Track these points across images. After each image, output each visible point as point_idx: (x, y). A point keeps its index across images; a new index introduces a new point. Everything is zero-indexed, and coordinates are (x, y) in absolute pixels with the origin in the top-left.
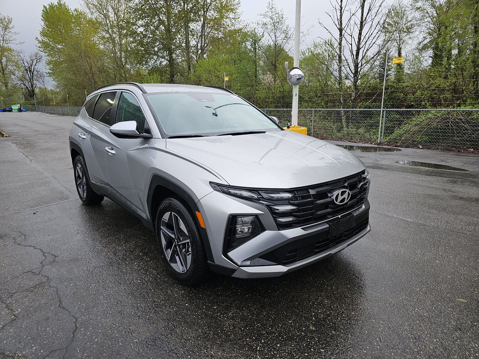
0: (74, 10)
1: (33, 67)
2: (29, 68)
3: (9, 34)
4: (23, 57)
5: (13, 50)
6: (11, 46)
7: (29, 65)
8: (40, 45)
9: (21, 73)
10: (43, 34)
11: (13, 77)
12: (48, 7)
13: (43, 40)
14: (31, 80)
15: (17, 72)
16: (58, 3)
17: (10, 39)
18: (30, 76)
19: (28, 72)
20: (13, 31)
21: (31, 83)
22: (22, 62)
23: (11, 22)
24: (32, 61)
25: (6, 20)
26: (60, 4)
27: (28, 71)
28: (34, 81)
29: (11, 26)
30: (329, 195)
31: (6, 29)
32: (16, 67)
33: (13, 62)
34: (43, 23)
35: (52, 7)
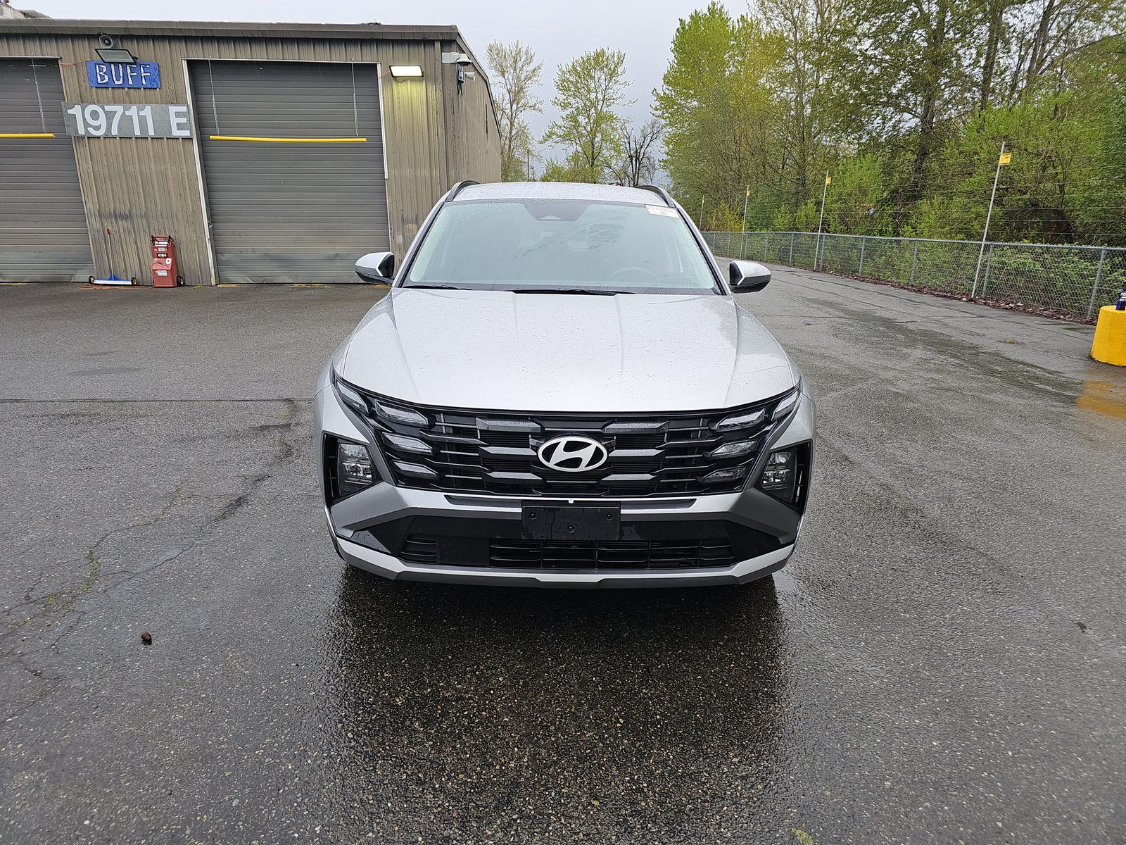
0: (738, 20)
1: (643, 150)
2: (636, 152)
3: (615, 87)
4: (629, 132)
5: (616, 119)
6: (614, 110)
7: (638, 146)
8: (658, 103)
9: (621, 164)
10: (668, 80)
11: (606, 170)
12: (688, 20)
13: (665, 93)
14: (634, 176)
15: (614, 162)
16: (709, 9)
17: (615, 97)
18: (634, 167)
19: (634, 162)
20: (621, 79)
21: (634, 182)
22: (626, 141)
23: (622, 61)
24: (645, 138)
25: (616, 58)
26: (712, 11)
27: (634, 159)
28: (640, 179)
29: (620, 70)
30: (532, 442)
31: (611, 77)
32: (616, 151)
33: (612, 141)
34: (672, 56)
35: (695, 18)
